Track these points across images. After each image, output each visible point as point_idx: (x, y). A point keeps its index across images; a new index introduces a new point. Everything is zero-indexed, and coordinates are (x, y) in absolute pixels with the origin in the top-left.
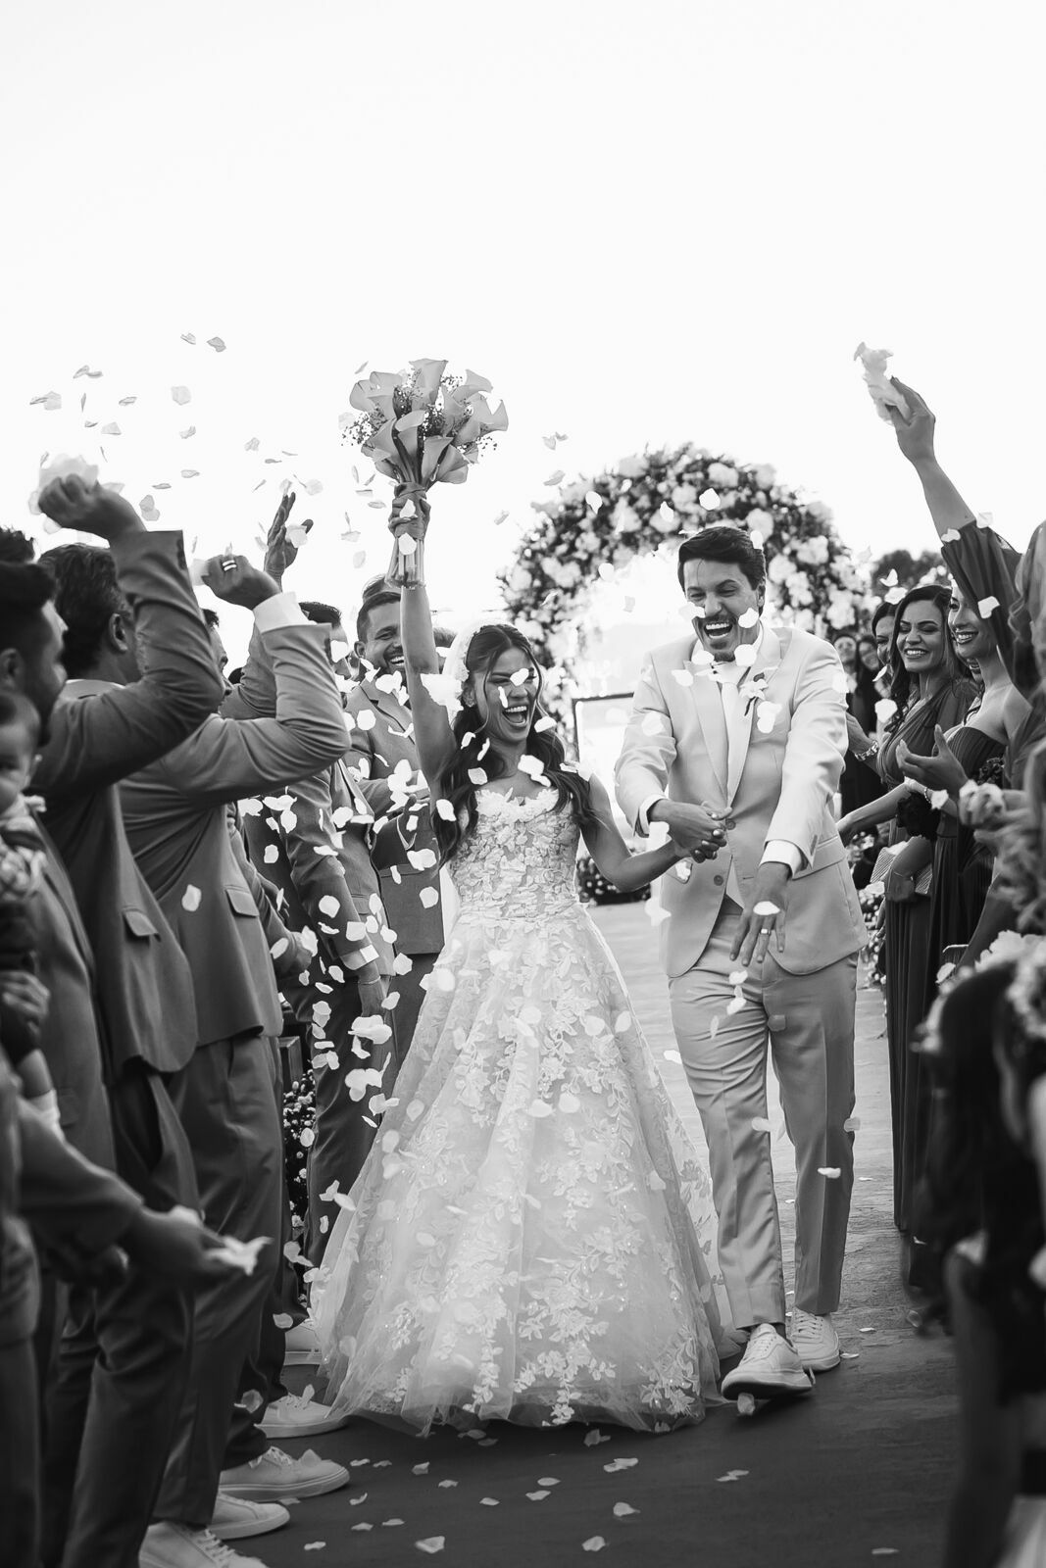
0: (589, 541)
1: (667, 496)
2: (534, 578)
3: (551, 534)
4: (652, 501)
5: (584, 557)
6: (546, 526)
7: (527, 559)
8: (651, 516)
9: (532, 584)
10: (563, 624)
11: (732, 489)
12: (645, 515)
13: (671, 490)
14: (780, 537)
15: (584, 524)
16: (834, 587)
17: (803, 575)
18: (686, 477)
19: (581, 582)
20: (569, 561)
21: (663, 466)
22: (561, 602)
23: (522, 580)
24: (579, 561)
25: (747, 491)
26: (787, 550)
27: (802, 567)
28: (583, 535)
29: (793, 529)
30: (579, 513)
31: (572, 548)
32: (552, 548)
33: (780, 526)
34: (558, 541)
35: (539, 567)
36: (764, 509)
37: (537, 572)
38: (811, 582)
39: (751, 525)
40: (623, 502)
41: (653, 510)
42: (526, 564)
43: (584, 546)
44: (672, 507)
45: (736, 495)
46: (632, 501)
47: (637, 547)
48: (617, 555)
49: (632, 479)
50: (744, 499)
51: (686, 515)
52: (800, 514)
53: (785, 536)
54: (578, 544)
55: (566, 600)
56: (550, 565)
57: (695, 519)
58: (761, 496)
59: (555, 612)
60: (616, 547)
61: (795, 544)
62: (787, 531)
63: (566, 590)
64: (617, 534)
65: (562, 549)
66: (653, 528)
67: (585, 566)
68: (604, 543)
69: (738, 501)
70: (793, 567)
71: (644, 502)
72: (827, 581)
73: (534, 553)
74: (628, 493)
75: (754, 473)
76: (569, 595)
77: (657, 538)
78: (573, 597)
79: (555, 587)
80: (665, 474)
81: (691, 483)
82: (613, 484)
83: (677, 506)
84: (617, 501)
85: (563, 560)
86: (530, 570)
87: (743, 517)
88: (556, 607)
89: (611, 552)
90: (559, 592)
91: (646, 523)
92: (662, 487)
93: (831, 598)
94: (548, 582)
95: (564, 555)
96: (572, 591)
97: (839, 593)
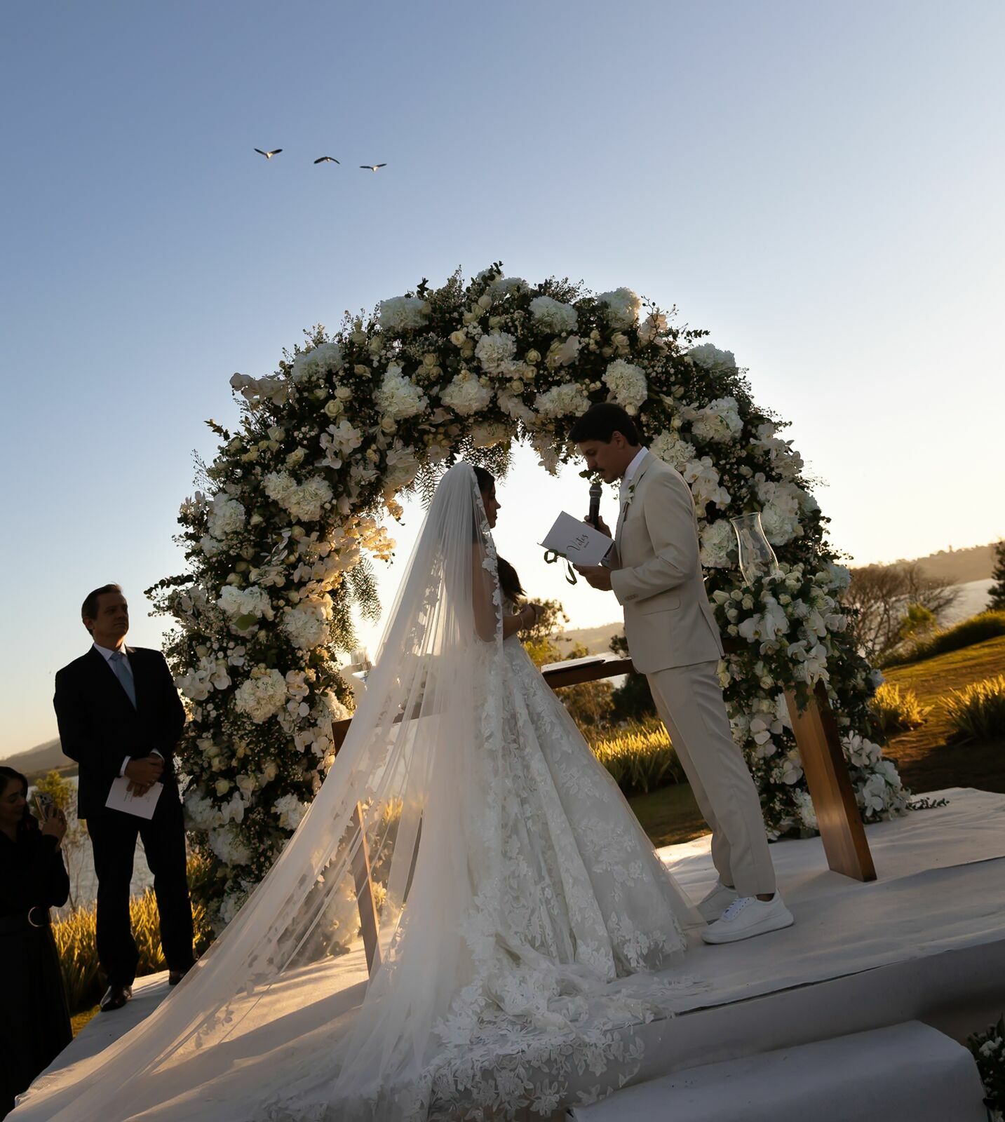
0: (346, 435)
1: (466, 353)
2: (249, 514)
3: (276, 433)
4: (443, 365)
5: (337, 465)
6: (264, 424)
7: (236, 481)
8: (442, 389)
9: (248, 522)
10: (312, 585)
11: (571, 333)
12: (433, 387)
13: (473, 341)
14: (661, 401)
15: (332, 408)
16: (760, 476)
17: (708, 461)
18: (494, 321)
19: (334, 509)
20: (311, 474)
21: (456, 308)
22: (301, 549)
23: (228, 516)
24: (328, 473)
25: (595, 334)
26: (677, 423)
27: (703, 449)
28: (332, 428)
29: (679, 390)
30: (321, 394)
31: (315, 452)
32: (279, 457)
33: (656, 385)
34: (290, 444)
35: (259, 490)
36: (629, 362)
37: (255, 499)
38: (722, 471)
39: (611, 386)
40: (394, 370)
41: (445, 379)
42: (235, 489)
43: (336, 447)
44: (478, 371)
45: (580, 343)
46: (410, 366)
47: (426, 445)
48: (392, 459)
49: (403, 336)
50: (593, 347)
51: (502, 381)
52: (687, 366)
53: (669, 401)
54: (324, 442)
55: (310, 545)
56: (276, 485)
57: (517, 386)
58: (620, 339)
59: (294, 566)
60: (390, 446)
61: (689, 411)
62: (668, 394)
63: (309, 527)
64: (388, 424)
65: (299, 453)
66: (449, 409)
67: (338, 480)
68: (368, 441)
69: (584, 351)
70: (691, 450)
71: (430, 365)
72: (745, 470)
73: (248, 468)
74: (403, 356)
75: (604, 305)
76: (315, 535)
77: (455, 430)
78: (322, 539)
79: (290, 525)
80: (460, 321)
81: (505, 328)
82: (374, 344)
83: (485, 366)
84: (383, 368)
85: (298, 476)
86: (241, 499)
87: (597, 375)
88: (292, 558)
89: (383, 456)
90: (298, 531)
91: (435, 402)
92: (457, 337)
93: (761, 496)
94: (274, 514)
95: (302, 466)
96: (319, 528)
97: (772, 485)
